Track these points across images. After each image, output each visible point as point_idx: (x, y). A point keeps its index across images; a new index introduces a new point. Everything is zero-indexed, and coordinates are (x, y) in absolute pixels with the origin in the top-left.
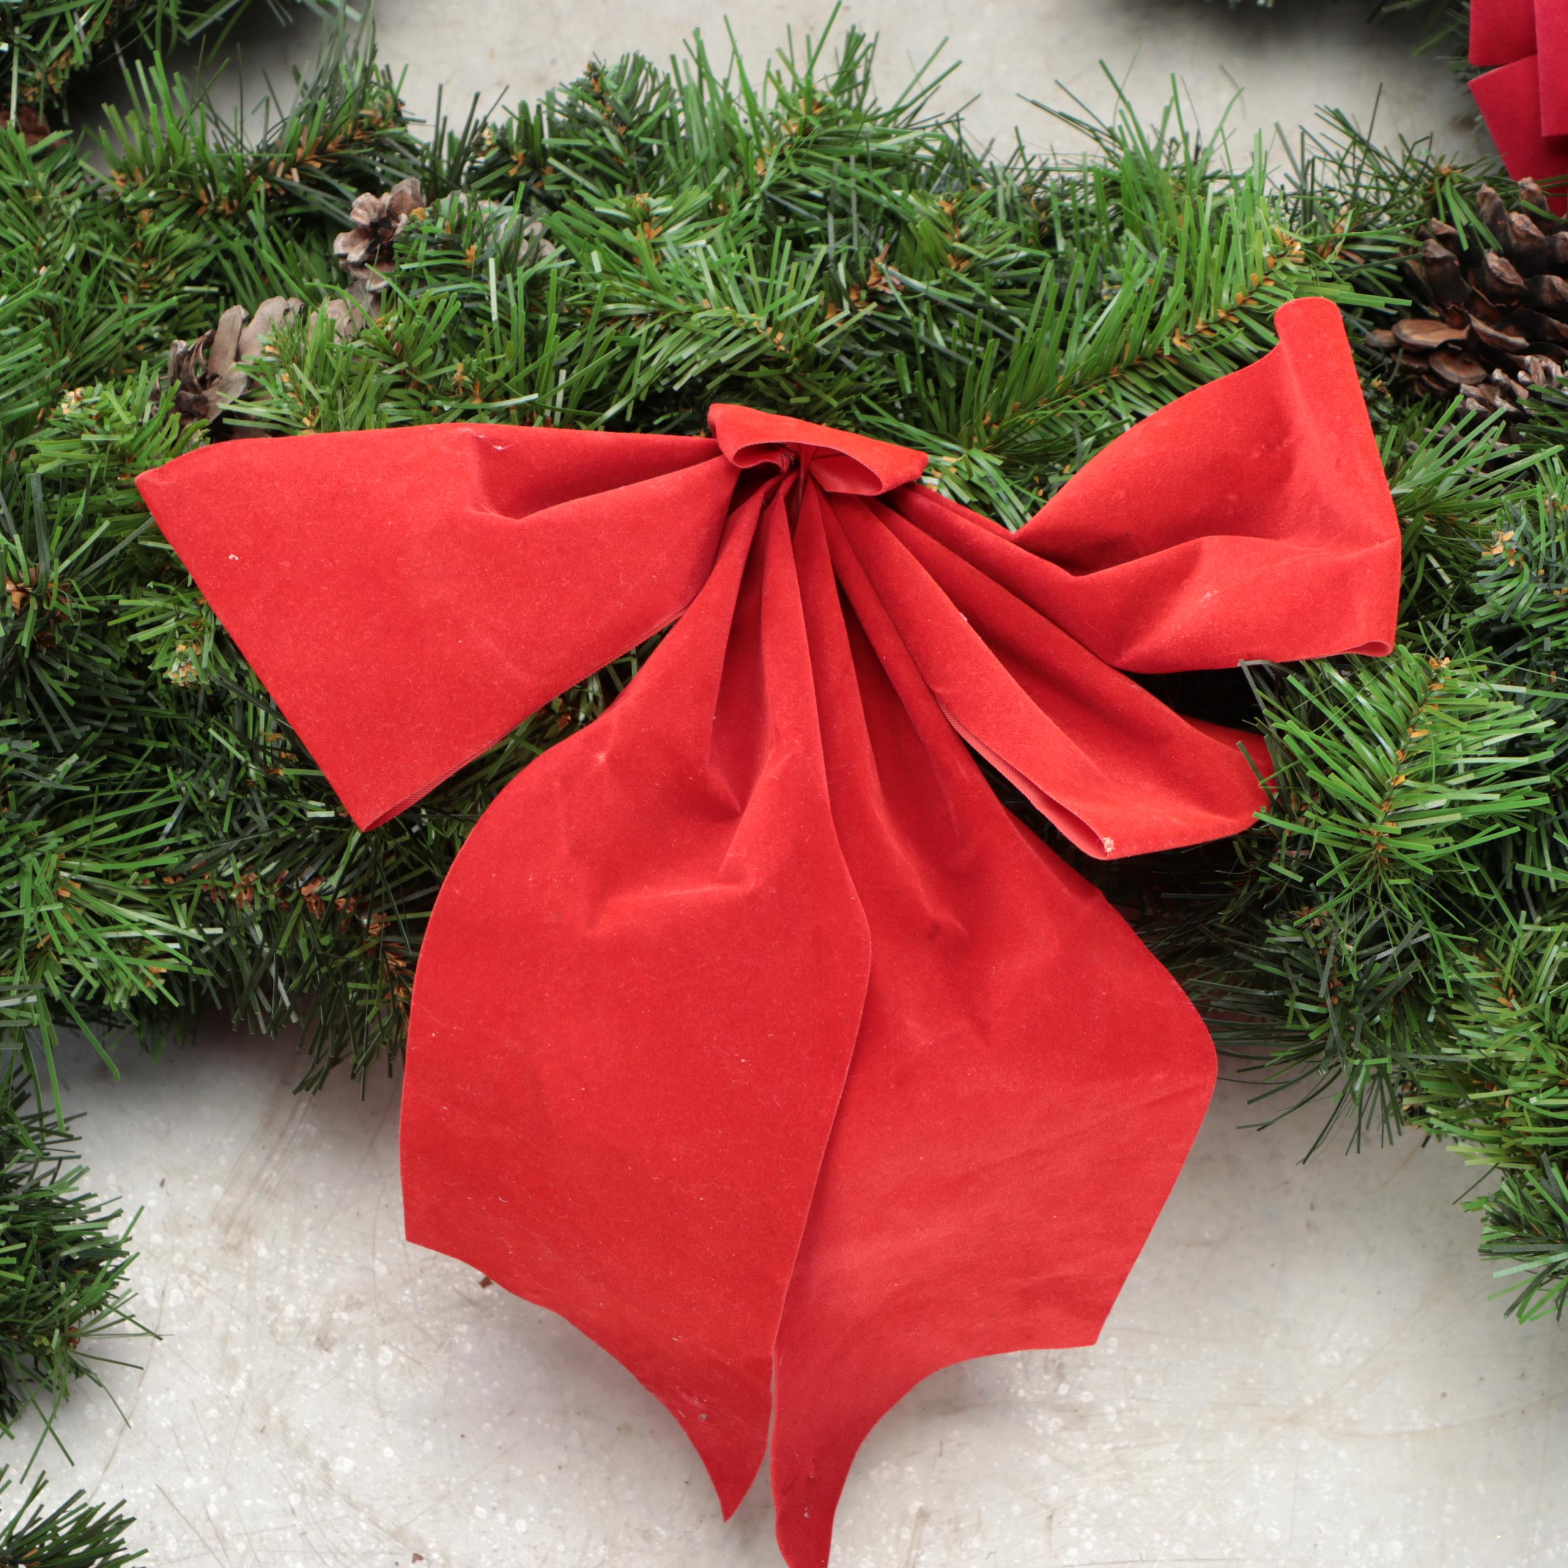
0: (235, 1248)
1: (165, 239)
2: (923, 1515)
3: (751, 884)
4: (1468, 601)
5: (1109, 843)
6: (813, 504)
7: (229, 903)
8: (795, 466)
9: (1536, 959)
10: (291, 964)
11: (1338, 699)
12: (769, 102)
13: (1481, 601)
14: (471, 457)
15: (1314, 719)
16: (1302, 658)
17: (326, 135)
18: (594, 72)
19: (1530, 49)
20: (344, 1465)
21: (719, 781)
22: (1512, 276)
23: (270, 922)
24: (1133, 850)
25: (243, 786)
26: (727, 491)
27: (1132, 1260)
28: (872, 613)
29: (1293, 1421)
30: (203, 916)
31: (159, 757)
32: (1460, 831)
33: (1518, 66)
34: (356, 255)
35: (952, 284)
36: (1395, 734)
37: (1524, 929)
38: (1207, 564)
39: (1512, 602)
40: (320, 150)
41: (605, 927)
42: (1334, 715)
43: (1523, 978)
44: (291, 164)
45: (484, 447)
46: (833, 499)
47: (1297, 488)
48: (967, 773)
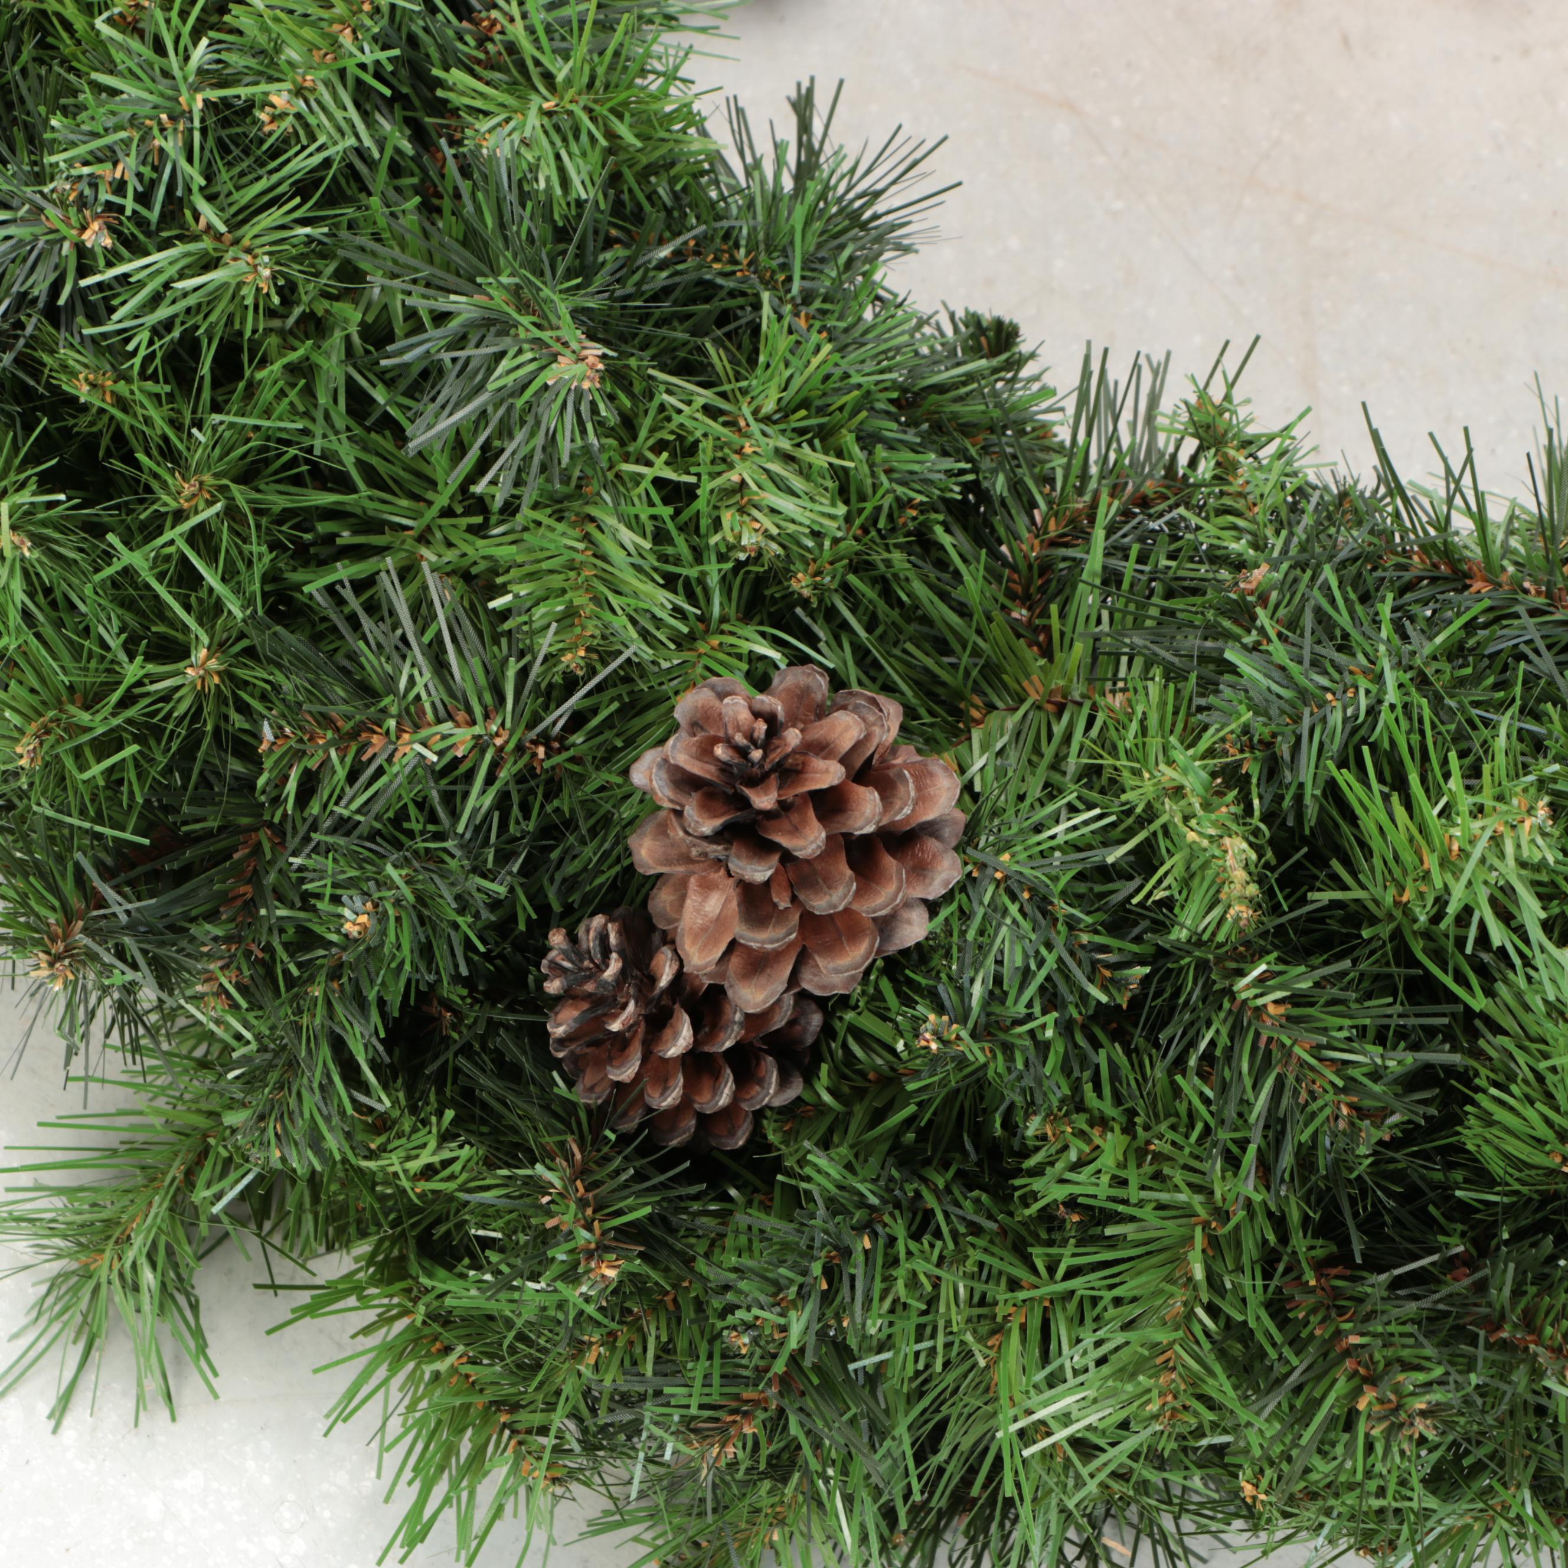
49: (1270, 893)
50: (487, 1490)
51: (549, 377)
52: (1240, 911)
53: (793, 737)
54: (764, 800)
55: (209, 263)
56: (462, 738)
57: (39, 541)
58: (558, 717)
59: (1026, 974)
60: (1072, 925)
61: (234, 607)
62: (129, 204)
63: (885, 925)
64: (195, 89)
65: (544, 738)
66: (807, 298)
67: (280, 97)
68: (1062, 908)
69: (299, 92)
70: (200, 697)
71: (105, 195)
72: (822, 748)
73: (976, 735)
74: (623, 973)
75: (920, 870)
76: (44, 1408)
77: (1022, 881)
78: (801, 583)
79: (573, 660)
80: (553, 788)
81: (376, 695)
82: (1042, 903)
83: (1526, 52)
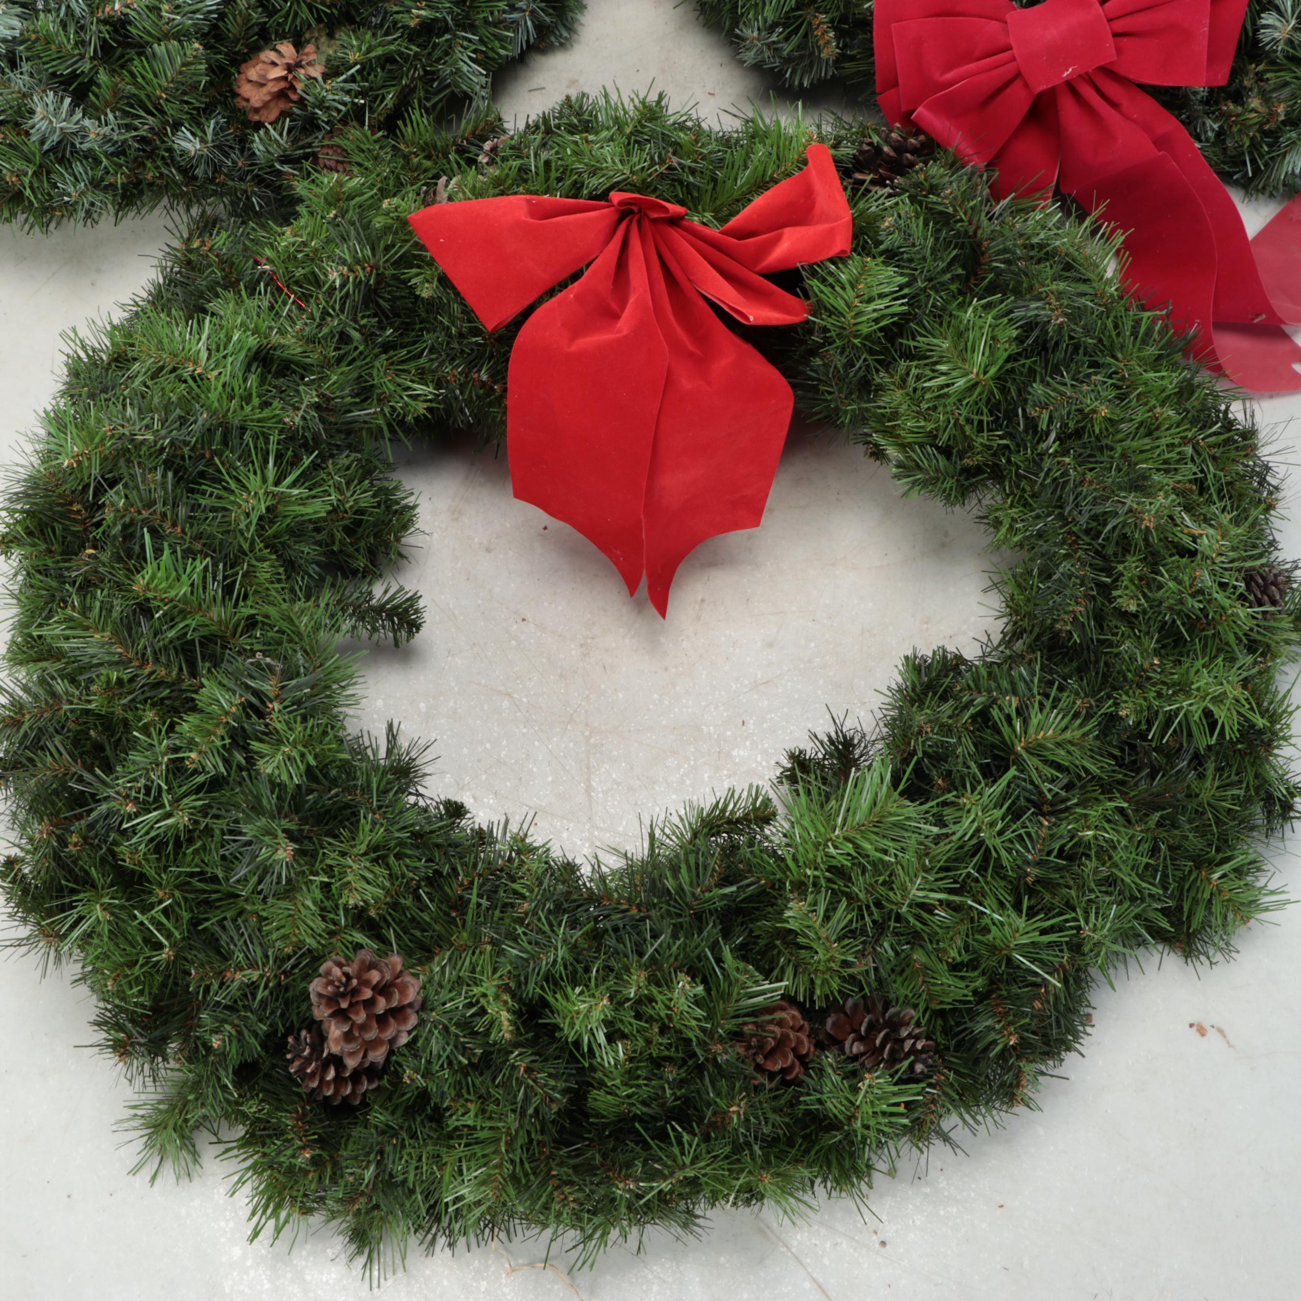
0: (457, 520)
1: (420, 164)
2: (703, 600)
3: (625, 332)
4: (878, 243)
5: (751, 318)
6: (646, 223)
7: (448, 382)
8: (640, 211)
9: (908, 374)
10: (469, 402)
11: (831, 274)
12: (630, 107)
13: (882, 242)
14: (524, 203)
15: (823, 281)
16: (818, 260)
17: (476, 128)
18: (568, 98)
19: (896, 84)
20: (497, 590)
21: (614, 306)
22: (892, 154)
23: (462, 387)
24: (760, 322)
25: (450, 336)
26: (615, 217)
27: (769, 487)
28: (668, 256)
29: (833, 565)
30: (438, 386)
31: (422, 330)
32: (877, 321)
33: (893, 91)
34: (485, 160)
35: (695, 161)
36: (853, 287)
37: (903, 364)
38: (785, 237)
39: (893, 244)
40: (473, 133)
41: (574, 348)
42: (831, 280)
43: (904, 381)
44: (463, 138)
45: (529, 202)
46: (653, 221)
47: (817, 210)
48: (702, 303)
49: (518, 1029)
50: (283, 1214)
51: (276, 857)
52: (507, 1036)
53: (355, 982)
54: (344, 1005)
55: (169, 815)
56: (255, 975)
57: (112, 914)
58: (288, 965)
59: (440, 1056)
60: (457, 1036)
61: (177, 934)
62: (141, 796)
63: (392, 1041)
64: (165, 754)
65: (284, 972)
66: (380, 807)
67: (193, 755)
68: (453, 1029)
69: (200, 752)
70: (168, 963)
71: (133, 794)
72: (366, 983)
73: (437, 959)
74: (311, 1054)
75: (405, 1020)
76: (148, 1178)
77: (440, 1022)
78: (373, 913)
79: (289, 950)
80: (287, 989)
81: (227, 960)
82: (446, 1029)
83: (666, 669)
